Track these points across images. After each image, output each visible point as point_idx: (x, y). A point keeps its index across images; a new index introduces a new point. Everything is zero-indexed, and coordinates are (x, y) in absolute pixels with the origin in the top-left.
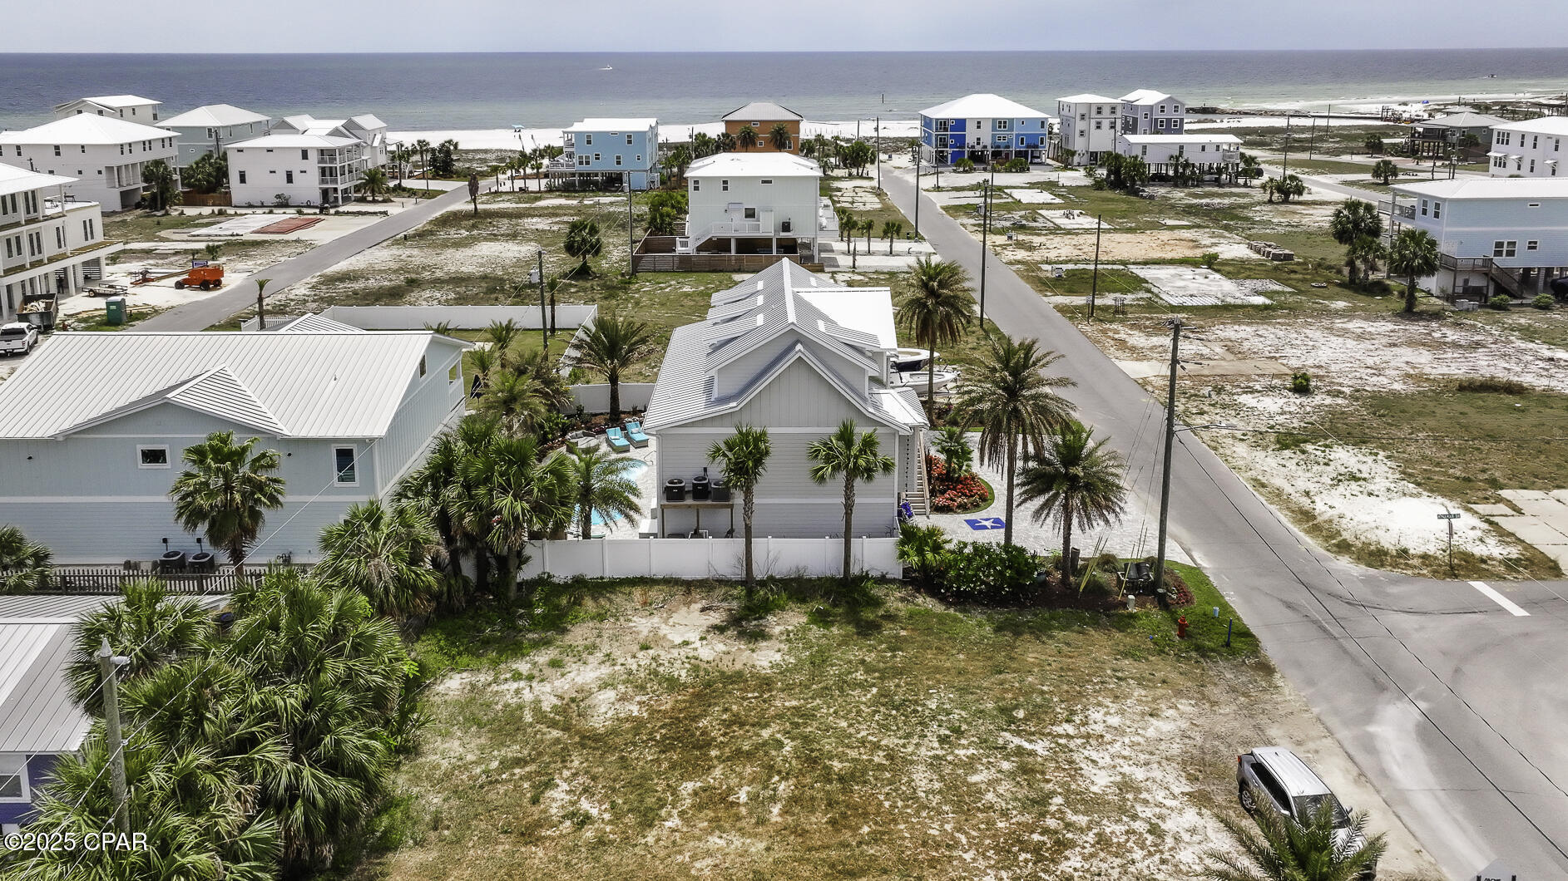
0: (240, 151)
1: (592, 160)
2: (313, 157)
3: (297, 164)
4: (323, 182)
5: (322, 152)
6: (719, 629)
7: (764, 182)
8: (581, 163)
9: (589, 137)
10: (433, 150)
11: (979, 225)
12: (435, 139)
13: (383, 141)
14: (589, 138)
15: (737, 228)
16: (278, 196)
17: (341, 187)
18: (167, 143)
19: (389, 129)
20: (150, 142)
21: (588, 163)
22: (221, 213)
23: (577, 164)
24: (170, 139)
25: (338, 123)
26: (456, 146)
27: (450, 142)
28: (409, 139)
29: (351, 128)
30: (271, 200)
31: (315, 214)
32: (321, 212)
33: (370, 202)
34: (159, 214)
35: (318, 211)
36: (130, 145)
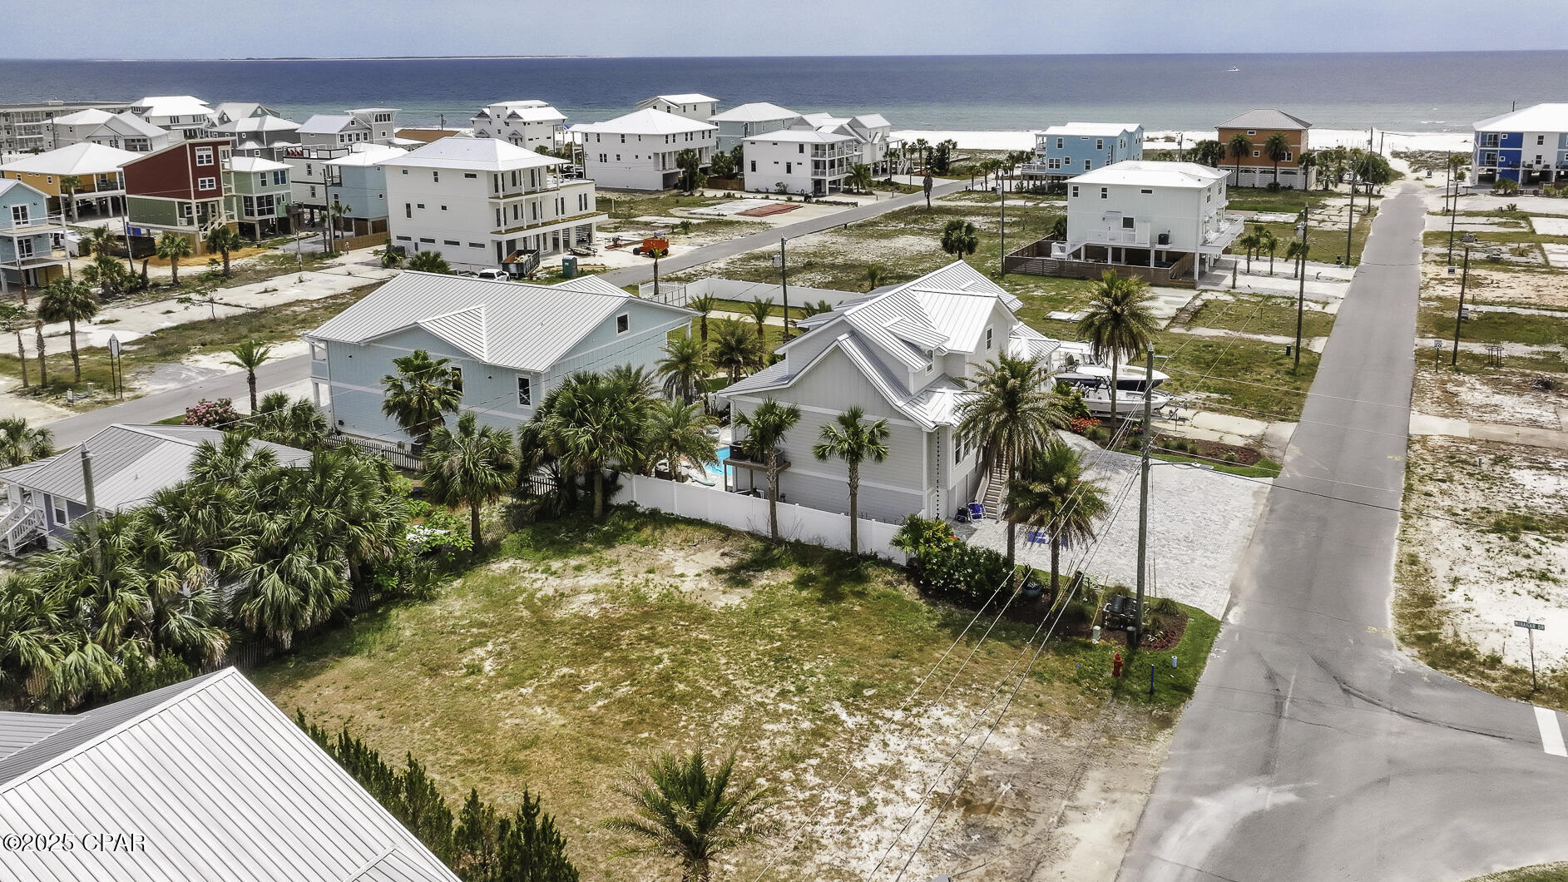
0: (753, 143)
1: (1062, 163)
2: (808, 150)
3: (794, 156)
4: (816, 173)
5: (817, 147)
6: (718, 571)
7: (1143, 191)
8: (1051, 166)
9: (1060, 140)
10: (930, 149)
11: (1444, 255)
12: (934, 139)
13: (883, 138)
14: (1060, 142)
15: (1115, 237)
16: (778, 185)
17: (828, 179)
18: (707, 134)
19: (894, 128)
20: (692, 134)
21: (1058, 166)
22: (728, 196)
23: (1047, 166)
24: (710, 131)
25: (845, 122)
26: (955, 145)
27: (949, 141)
28: (911, 137)
29: (855, 124)
30: (773, 188)
31: (801, 201)
32: (805, 200)
33: (855, 193)
34: (686, 194)
35: (803, 198)
36: (674, 135)
